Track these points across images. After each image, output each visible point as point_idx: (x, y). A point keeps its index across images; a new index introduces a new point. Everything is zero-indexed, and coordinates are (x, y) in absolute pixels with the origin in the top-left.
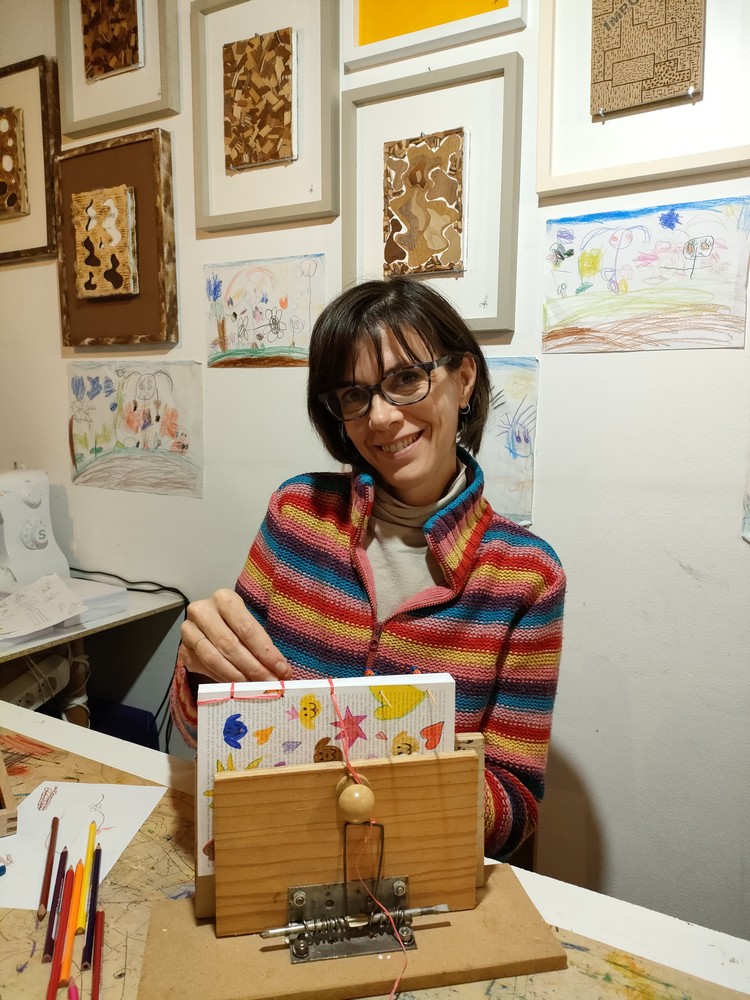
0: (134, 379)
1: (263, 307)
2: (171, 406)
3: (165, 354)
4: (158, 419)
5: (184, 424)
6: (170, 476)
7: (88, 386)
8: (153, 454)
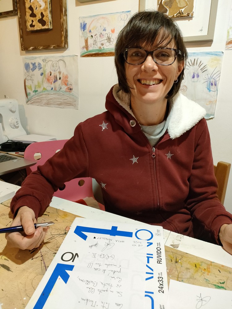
0: (50, 63)
1: (104, 33)
2: (65, 73)
3: (63, 52)
4: (60, 79)
5: (71, 80)
6: (65, 101)
7: (31, 66)
8: (58, 92)
